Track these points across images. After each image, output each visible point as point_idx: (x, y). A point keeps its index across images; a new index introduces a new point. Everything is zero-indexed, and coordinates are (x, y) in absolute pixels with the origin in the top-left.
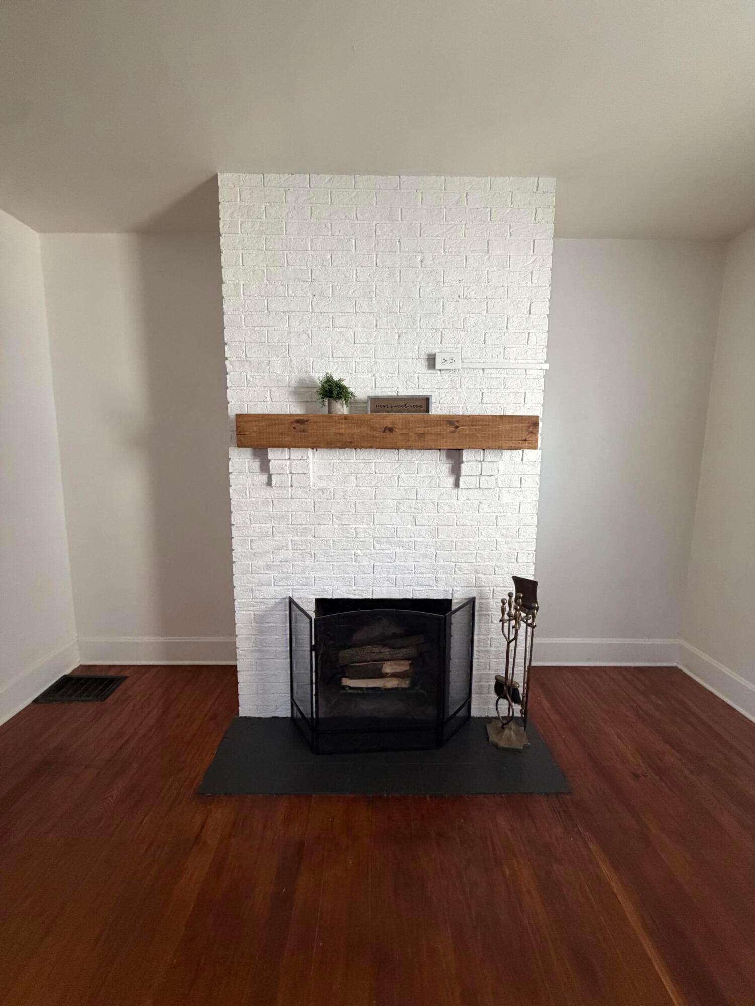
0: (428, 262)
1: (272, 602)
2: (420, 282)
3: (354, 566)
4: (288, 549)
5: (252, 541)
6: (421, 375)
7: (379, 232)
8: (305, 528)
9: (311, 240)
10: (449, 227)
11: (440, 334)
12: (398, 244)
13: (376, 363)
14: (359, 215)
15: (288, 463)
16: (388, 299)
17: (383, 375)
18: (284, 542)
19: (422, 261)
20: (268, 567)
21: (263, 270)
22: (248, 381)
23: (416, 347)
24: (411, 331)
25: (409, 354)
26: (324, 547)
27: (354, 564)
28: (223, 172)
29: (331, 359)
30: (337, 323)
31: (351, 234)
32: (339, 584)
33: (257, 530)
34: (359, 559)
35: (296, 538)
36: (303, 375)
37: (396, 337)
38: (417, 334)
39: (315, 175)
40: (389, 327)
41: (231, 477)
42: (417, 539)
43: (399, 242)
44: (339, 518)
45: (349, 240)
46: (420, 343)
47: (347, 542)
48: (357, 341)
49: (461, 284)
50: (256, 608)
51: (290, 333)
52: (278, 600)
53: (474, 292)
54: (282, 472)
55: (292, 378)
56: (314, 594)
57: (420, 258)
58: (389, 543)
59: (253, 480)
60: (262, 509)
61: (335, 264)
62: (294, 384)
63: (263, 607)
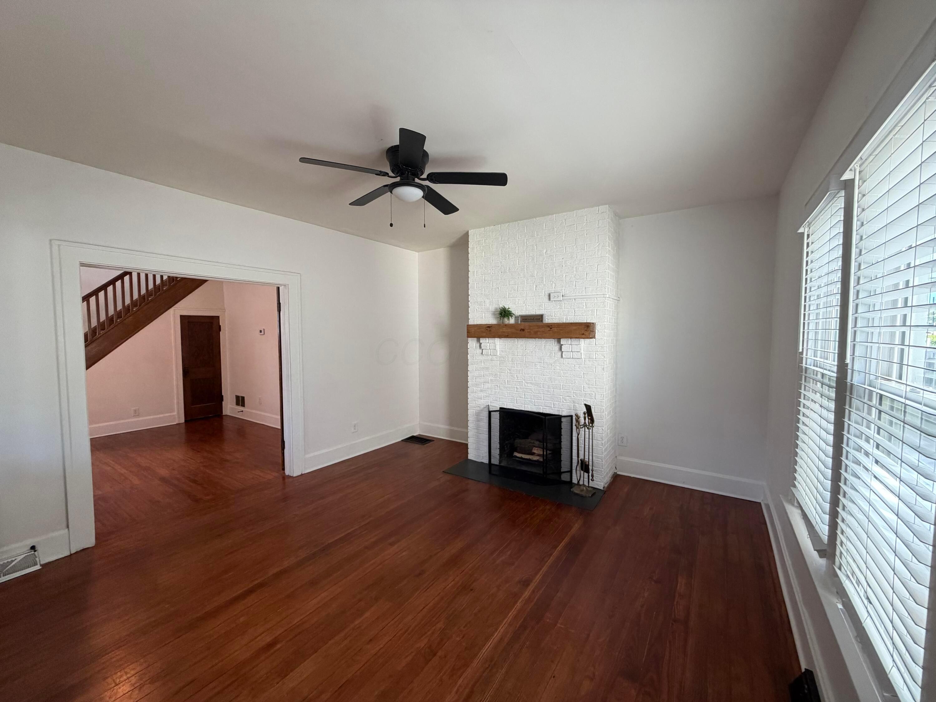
0: (549, 252)
1: (483, 406)
2: (545, 262)
3: (516, 393)
4: (489, 383)
5: (475, 379)
6: (546, 304)
7: (528, 243)
8: (496, 374)
9: (501, 250)
10: (557, 236)
11: (554, 284)
12: (535, 246)
13: (526, 299)
14: (519, 237)
15: (488, 344)
16: (531, 271)
17: (529, 304)
18: (487, 380)
19: (546, 252)
20: (481, 391)
21: (483, 264)
22: (476, 309)
23: (544, 291)
24: (541, 284)
25: (540, 294)
26: (503, 383)
27: (516, 392)
28: (470, 230)
29: (508, 299)
30: (510, 283)
31: (516, 244)
32: (509, 401)
33: (478, 373)
34: (518, 390)
35: (492, 378)
36: (497, 306)
37: (535, 287)
38: (544, 285)
39: (503, 225)
40: (532, 283)
41: (469, 350)
42: (544, 383)
43: (536, 245)
44: (510, 370)
45: (516, 248)
46: (545, 289)
47: (513, 381)
48: (518, 290)
49: (564, 260)
50: (476, 409)
51: (492, 289)
52: (485, 406)
53: (569, 263)
54: (486, 348)
55: (492, 308)
56: (499, 405)
57: (545, 251)
58: (531, 383)
59: (476, 352)
60: (480, 364)
61: (510, 258)
62: (493, 310)
63: (478, 409)
